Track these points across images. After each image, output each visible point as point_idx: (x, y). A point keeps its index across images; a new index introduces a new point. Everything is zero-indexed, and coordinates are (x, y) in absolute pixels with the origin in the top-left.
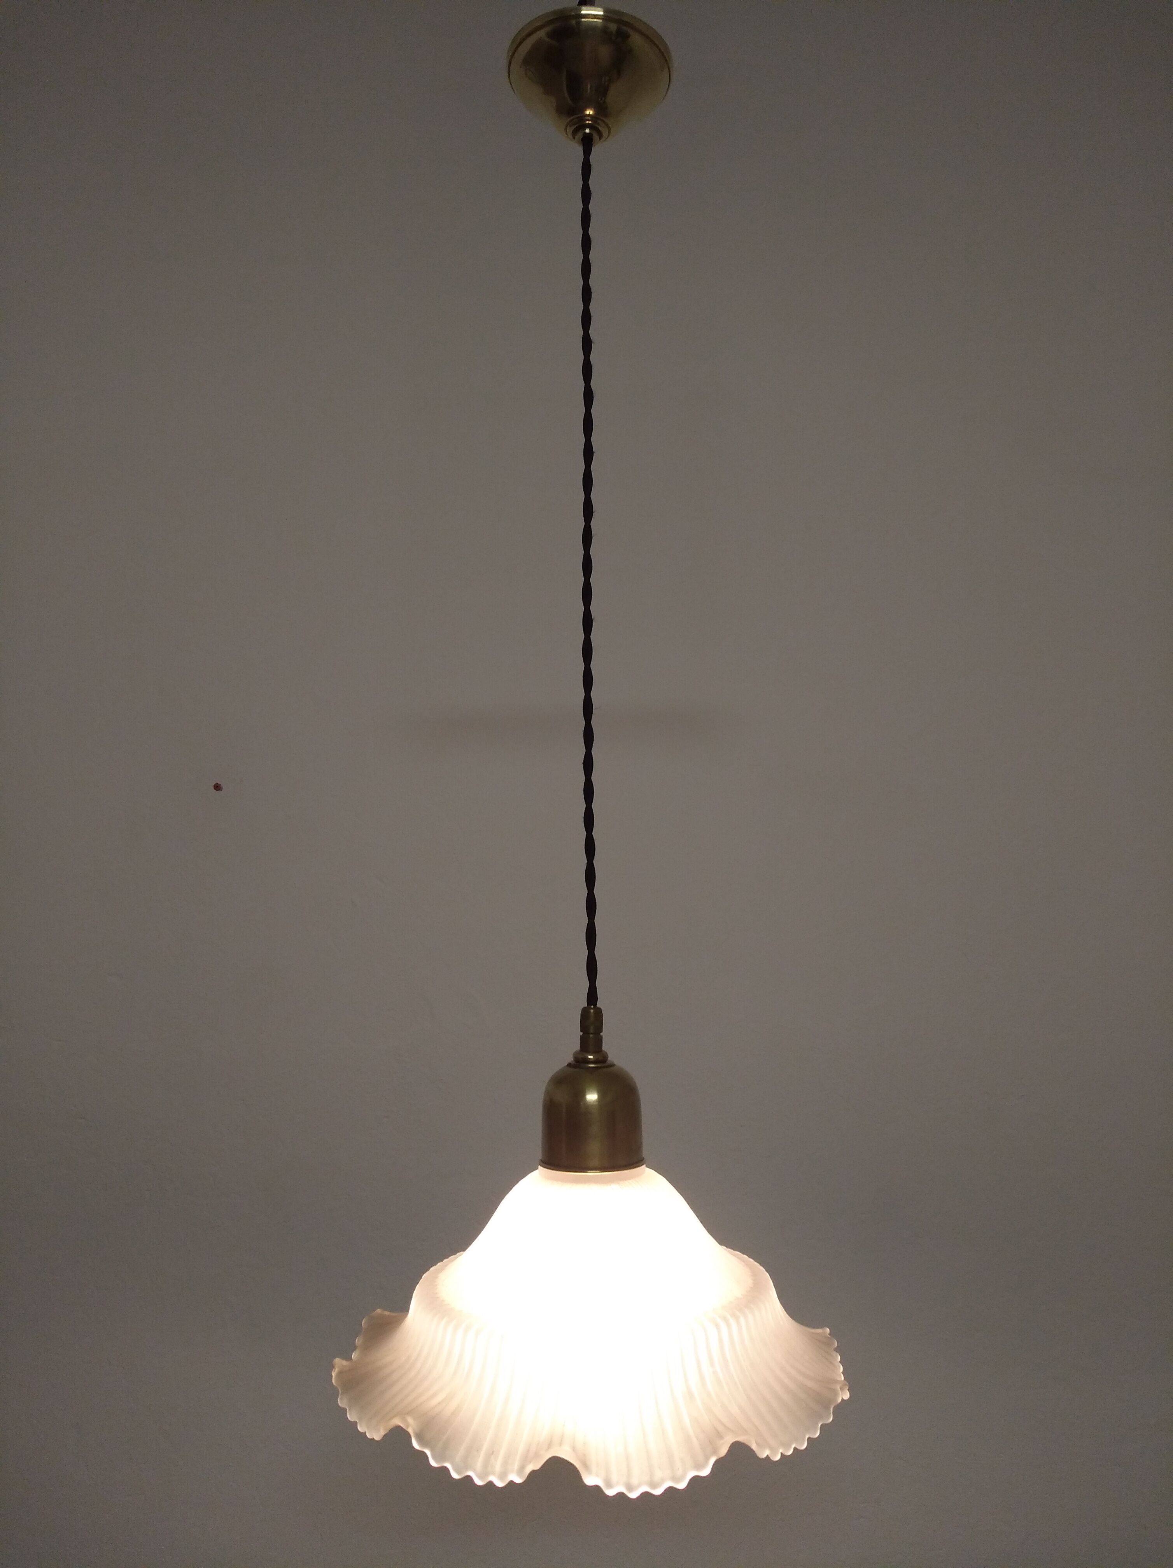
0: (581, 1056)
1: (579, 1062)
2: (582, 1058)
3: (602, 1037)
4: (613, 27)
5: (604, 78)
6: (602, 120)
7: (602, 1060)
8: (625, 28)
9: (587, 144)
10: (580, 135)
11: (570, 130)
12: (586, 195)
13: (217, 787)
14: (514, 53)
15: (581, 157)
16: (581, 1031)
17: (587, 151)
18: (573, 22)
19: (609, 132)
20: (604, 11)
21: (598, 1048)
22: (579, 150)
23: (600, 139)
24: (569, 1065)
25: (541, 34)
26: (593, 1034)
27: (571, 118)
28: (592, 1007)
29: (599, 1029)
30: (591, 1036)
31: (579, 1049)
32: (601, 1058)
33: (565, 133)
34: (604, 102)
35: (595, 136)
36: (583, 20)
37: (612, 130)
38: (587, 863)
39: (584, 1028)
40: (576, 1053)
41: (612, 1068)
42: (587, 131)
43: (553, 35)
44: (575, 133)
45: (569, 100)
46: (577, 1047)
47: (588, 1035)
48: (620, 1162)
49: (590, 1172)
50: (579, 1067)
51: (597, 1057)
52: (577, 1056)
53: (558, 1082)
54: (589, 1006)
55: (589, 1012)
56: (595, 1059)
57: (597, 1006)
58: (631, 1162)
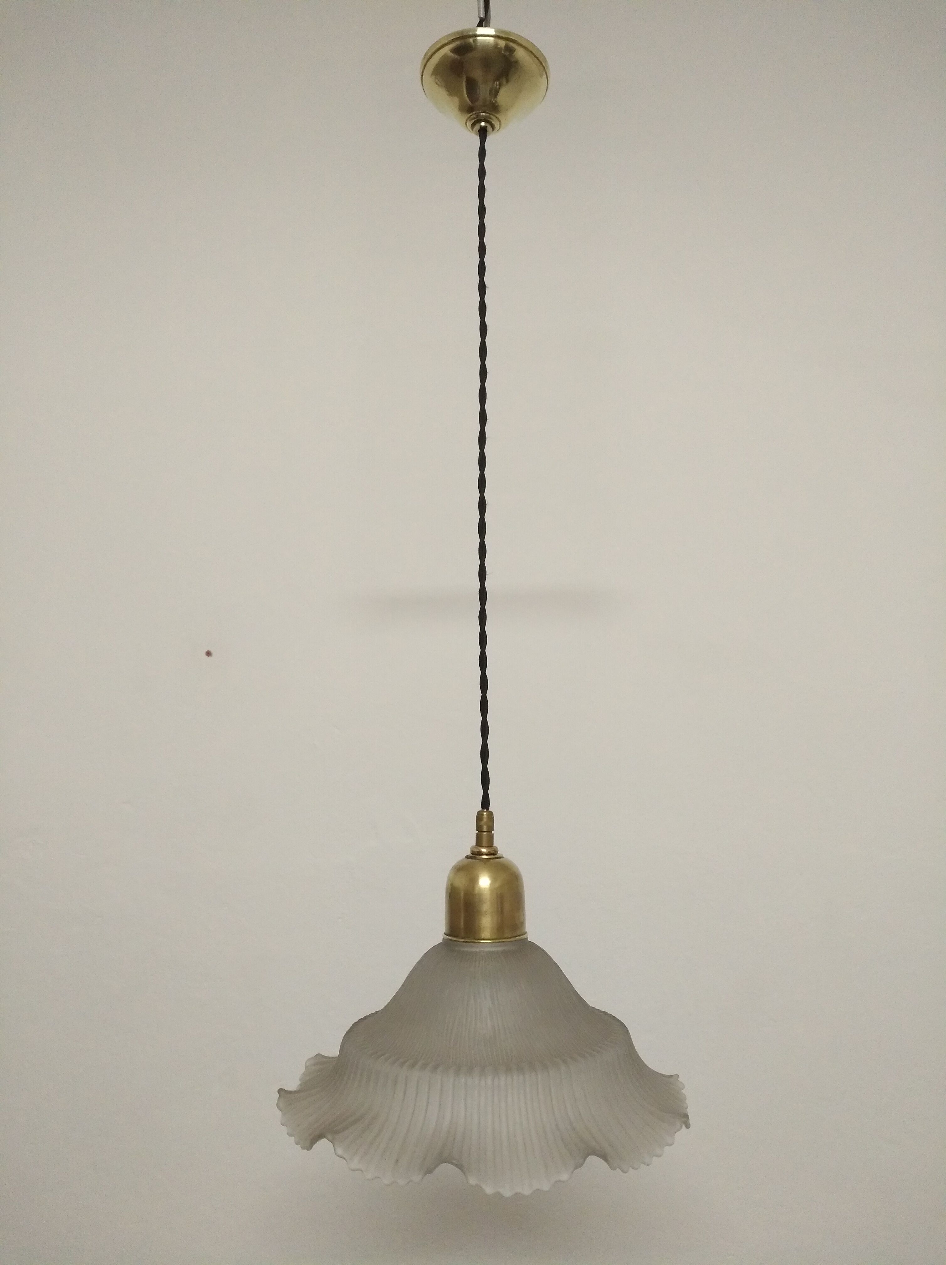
0: (476, 850)
1: (475, 855)
2: (477, 851)
3: (493, 834)
4: (502, 43)
5: (495, 83)
6: (494, 116)
7: (493, 853)
8: (512, 44)
9: (483, 134)
10: (477, 127)
11: (469, 124)
12: (482, 173)
13: (209, 654)
14: (425, 66)
15: (478, 144)
16: (477, 829)
17: (483, 139)
18: (471, 40)
19: (500, 124)
20: (495, 32)
21: (490, 844)
22: (477, 139)
23: (493, 131)
24: (467, 857)
25: (446, 50)
26: (486, 832)
27: (471, 114)
28: (485, 810)
29: (491, 829)
30: (485, 833)
31: (475, 844)
32: (492, 852)
33: (465, 125)
34: (496, 102)
35: (489, 128)
36: (478, 38)
37: (502, 125)
38: (482, 696)
39: (479, 828)
40: (473, 847)
41: (502, 859)
42: (483, 124)
43: (456, 50)
44: (473, 125)
45: (468, 100)
47: (482, 833)
48: (506, 936)
49: (482, 941)
50: (475, 858)
51: (489, 850)
52: (473, 850)
53: (457, 870)
54: (483, 810)
55: (483, 815)
56: (487, 852)
57: (490, 810)
58: (515, 935)
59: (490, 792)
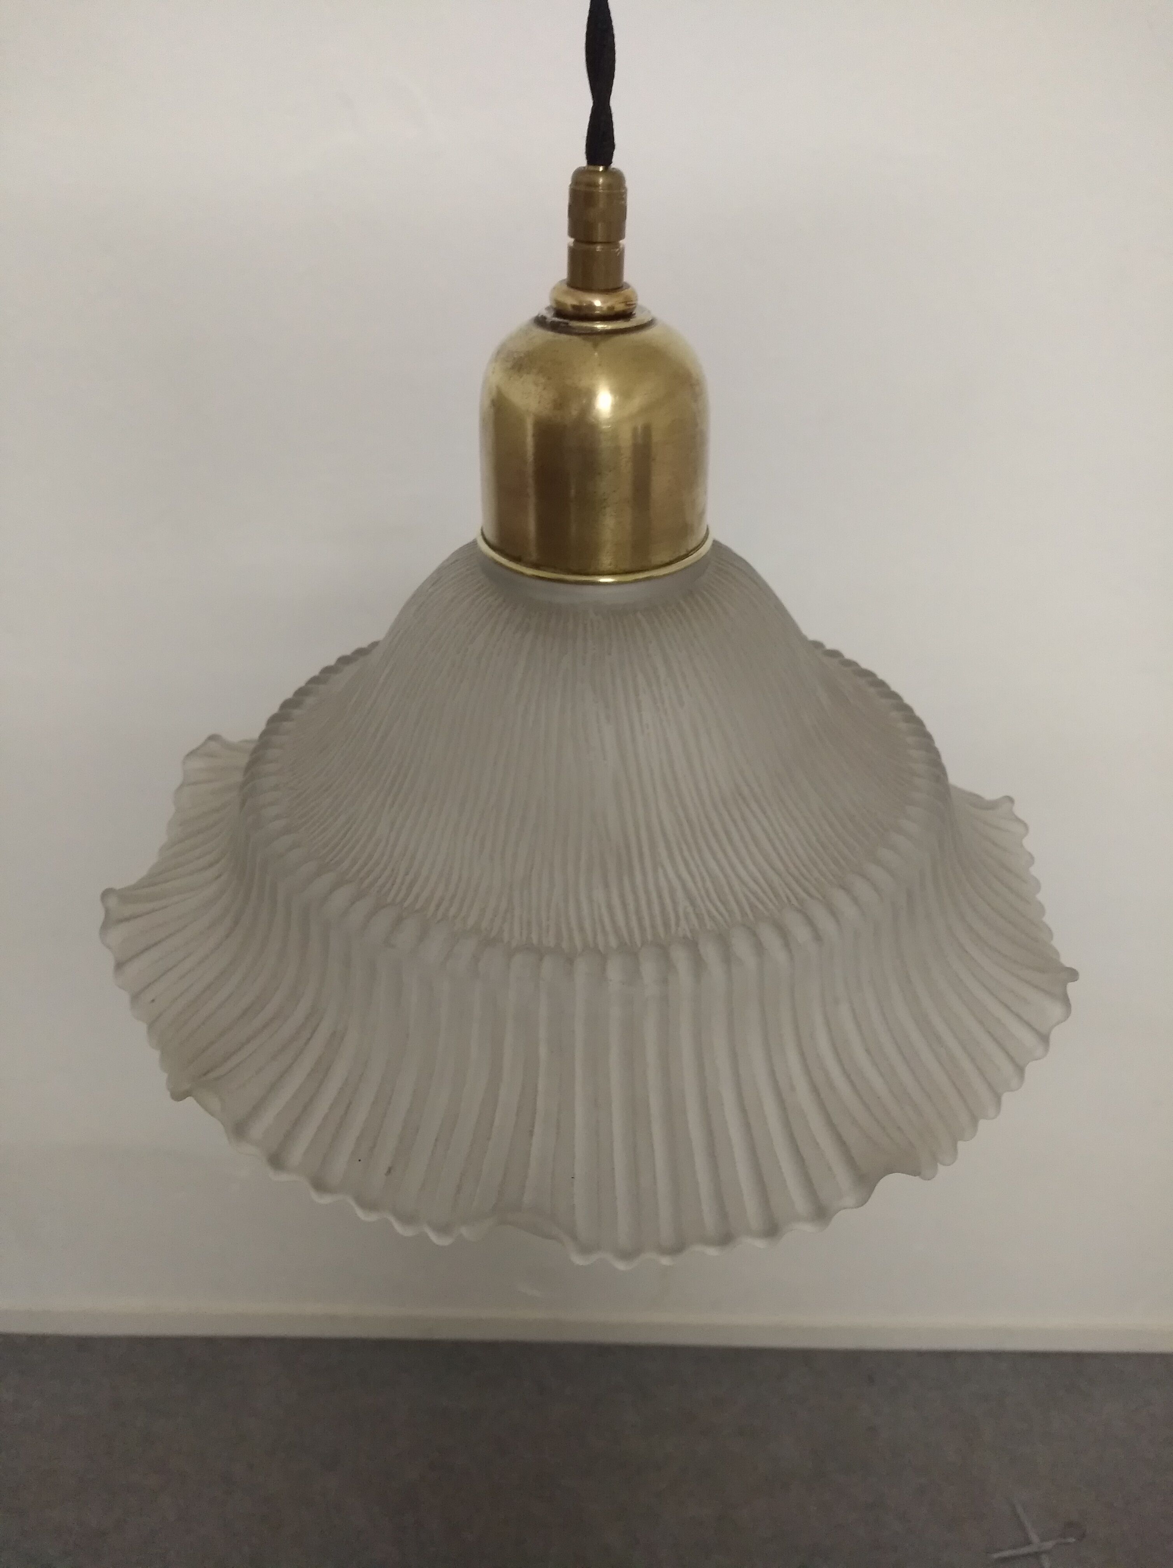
0: (570, 300)
1: (566, 317)
2: (574, 307)
3: (623, 249)
7: (624, 313)
16: (570, 233)
21: (614, 284)
24: (540, 321)
26: (601, 243)
28: (601, 169)
29: (617, 229)
30: (596, 245)
31: (565, 279)
32: (620, 307)
39: (577, 225)
40: (559, 290)
41: (649, 333)
46: (560, 270)
47: (592, 247)
48: (657, 559)
49: (603, 580)
50: (567, 330)
51: (609, 304)
52: (558, 302)
53: (513, 368)
54: (592, 168)
55: (596, 185)
56: (605, 308)
57: (613, 166)
58: (683, 553)
59: (616, 102)
